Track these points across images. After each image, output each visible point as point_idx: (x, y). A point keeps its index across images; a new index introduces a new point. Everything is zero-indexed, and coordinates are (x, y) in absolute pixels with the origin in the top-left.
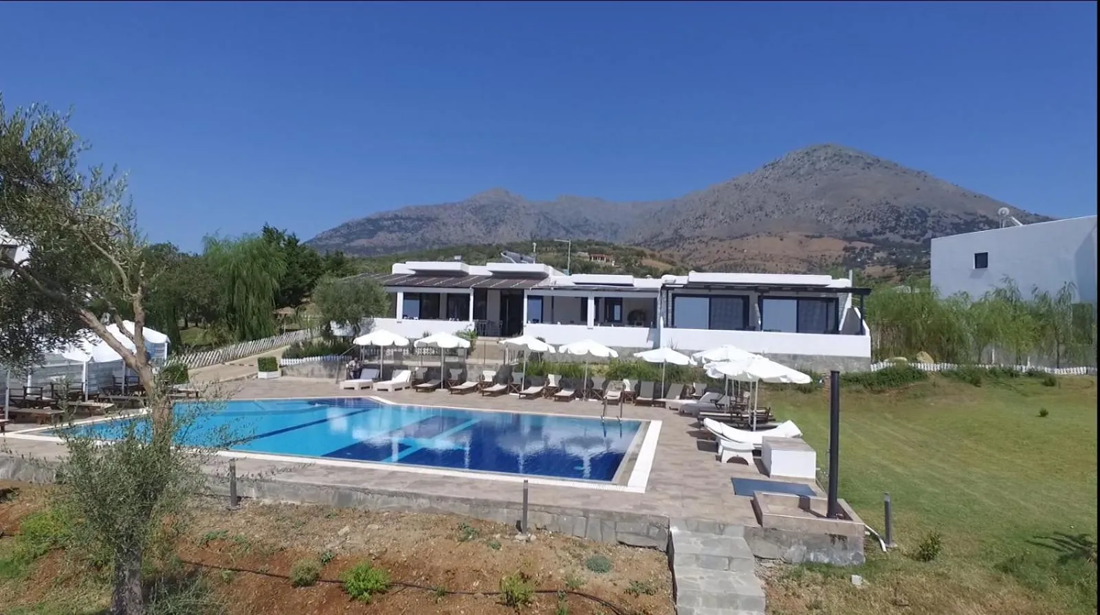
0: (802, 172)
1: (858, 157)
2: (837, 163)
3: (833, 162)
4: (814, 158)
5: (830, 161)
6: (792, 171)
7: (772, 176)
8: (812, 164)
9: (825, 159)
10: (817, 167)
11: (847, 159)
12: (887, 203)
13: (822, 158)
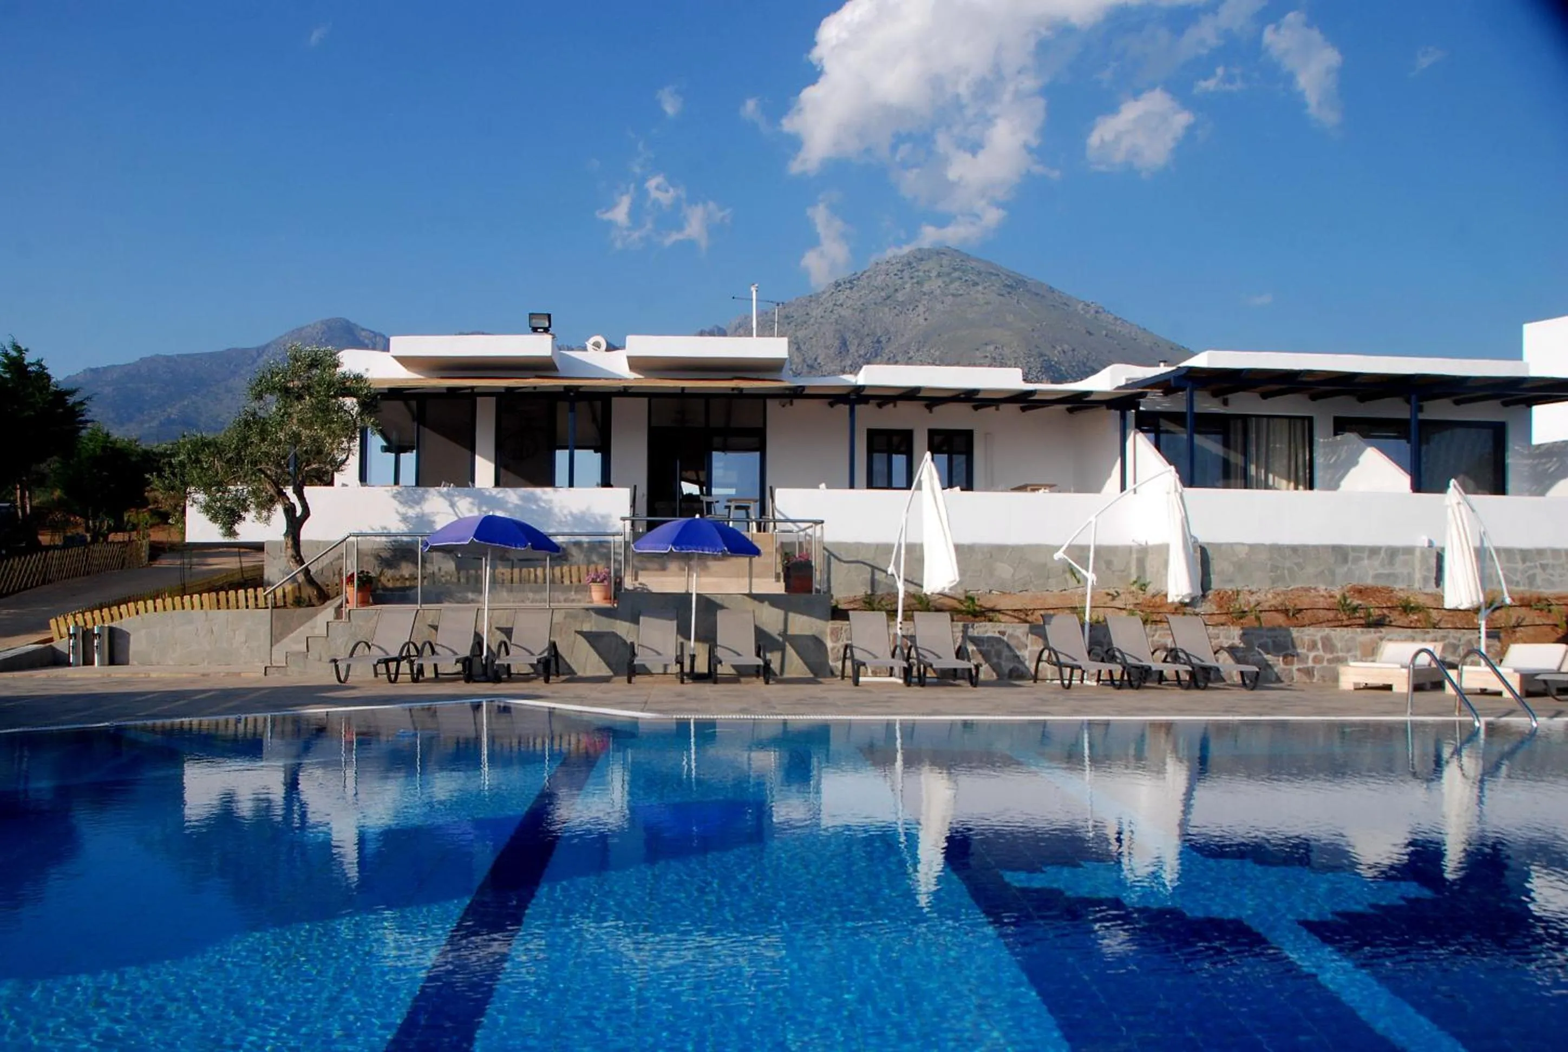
0: (900, 296)
1: (991, 274)
2: (957, 284)
3: (951, 282)
4: (921, 274)
5: (947, 280)
6: (883, 294)
7: (850, 302)
8: (918, 283)
9: (939, 275)
10: (926, 288)
11: (975, 278)
12: (1041, 355)
13: (934, 274)
